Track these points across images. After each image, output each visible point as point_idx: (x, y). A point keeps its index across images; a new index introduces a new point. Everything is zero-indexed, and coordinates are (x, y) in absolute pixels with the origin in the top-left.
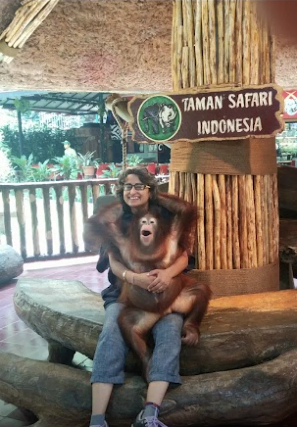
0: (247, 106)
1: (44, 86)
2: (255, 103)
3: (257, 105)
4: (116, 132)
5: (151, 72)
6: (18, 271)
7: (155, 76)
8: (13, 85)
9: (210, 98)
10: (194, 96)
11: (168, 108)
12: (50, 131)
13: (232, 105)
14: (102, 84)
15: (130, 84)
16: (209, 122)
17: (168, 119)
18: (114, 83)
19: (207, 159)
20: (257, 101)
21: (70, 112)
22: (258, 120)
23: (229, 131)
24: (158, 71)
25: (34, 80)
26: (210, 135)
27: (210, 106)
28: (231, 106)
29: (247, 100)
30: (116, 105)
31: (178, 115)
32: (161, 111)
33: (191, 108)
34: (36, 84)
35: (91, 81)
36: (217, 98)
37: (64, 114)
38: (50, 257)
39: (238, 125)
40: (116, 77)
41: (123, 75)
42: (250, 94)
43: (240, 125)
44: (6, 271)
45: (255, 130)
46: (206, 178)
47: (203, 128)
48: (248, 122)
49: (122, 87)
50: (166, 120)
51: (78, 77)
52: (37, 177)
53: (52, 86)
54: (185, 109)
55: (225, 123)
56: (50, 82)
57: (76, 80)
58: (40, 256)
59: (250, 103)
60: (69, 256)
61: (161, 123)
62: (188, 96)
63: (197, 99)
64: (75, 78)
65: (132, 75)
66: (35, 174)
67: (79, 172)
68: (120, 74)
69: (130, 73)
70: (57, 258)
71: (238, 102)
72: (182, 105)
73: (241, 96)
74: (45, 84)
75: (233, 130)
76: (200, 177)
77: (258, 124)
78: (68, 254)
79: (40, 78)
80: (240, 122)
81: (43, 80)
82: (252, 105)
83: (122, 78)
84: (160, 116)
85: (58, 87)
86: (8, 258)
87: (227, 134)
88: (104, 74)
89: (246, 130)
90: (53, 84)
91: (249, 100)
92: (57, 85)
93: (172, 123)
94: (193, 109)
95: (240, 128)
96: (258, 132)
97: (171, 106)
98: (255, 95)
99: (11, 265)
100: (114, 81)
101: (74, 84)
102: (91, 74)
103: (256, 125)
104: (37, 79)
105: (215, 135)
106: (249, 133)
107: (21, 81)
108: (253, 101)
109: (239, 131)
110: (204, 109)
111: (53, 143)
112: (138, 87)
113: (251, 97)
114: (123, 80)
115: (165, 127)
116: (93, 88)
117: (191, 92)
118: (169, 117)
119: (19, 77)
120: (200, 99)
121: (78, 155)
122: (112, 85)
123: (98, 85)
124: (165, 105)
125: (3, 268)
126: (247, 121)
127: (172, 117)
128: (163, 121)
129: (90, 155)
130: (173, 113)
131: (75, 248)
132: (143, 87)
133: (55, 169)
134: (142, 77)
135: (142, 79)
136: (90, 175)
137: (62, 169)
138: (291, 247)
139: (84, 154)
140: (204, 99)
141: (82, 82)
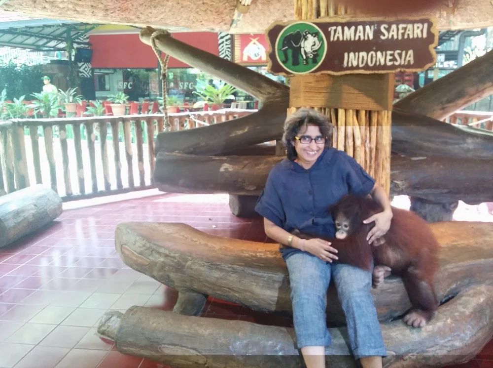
0: (400, 38)
1: (68, 15)
2: (408, 35)
3: (411, 37)
4: (84, 69)
5: (180, 7)
6: (58, 212)
7: (183, 10)
8: (35, 11)
9: (360, 28)
10: (343, 25)
11: (312, 37)
12: (16, 66)
13: (384, 35)
14: (128, 16)
15: (156, 18)
16: (357, 54)
17: (312, 49)
18: (141, 16)
19: (350, 93)
20: (410, 33)
21: (35, 47)
22: (411, 52)
23: (378, 63)
24: (186, 6)
25: (59, 7)
26: (357, 67)
27: (359, 36)
28: (382, 37)
29: (401, 31)
30: (157, 37)
31: (322, 45)
32: (304, 40)
33: (338, 38)
34: (59, 12)
35: (119, 12)
36: (368, 27)
37: (29, 50)
38: (83, 196)
39: (389, 58)
40: (145, 9)
41: (152, 7)
42: (404, 26)
43: (391, 58)
44: (49, 213)
45: (406, 63)
46: (348, 113)
47: (350, 60)
48: (400, 55)
49: (147, 20)
50: (308, 50)
51: (105, 6)
52: (14, 114)
53: (77, 15)
54: (332, 39)
55: (374, 55)
56: (75, 10)
57: (103, 10)
58: (72, 196)
59: (403, 34)
60: (102, 194)
61: (303, 53)
62: (336, 24)
63: (346, 28)
64: (103, 8)
65: (161, 8)
66: (11, 110)
67: (60, 108)
68: (149, 6)
69: (159, 6)
70: (89, 197)
71: (391, 33)
72: (328, 35)
73: (394, 27)
74: (69, 13)
75: (383, 63)
76: (341, 112)
77: (410, 57)
78: (101, 192)
79: (66, 5)
80: (391, 55)
81: (68, 7)
82: (406, 37)
83: (150, 11)
84: (302, 46)
85: (82, 16)
86: (49, 199)
87: (376, 67)
88: (133, 5)
89: (397, 63)
90: (78, 12)
91: (403, 31)
92: (82, 14)
93: (315, 53)
94: (341, 39)
95: (390, 60)
96: (409, 66)
97: (316, 34)
98: (410, 26)
99: (52, 207)
100: (141, 13)
101: (101, 14)
102: (120, 4)
103: (408, 58)
104: (61, 6)
105: (362, 68)
106: (400, 66)
107: (45, 8)
108: (407, 32)
109: (389, 64)
110: (353, 39)
111: (21, 79)
112: (163, 21)
113: (405, 29)
114: (151, 13)
115: (307, 58)
116: (118, 19)
117: (339, 20)
118: (313, 47)
119: (44, 3)
120: (349, 28)
121: (59, 91)
122: (138, 18)
123: (124, 16)
124: (309, 33)
125: (46, 210)
126: (398, 54)
127: (316, 48)
128: (305, 51)
129: (72, 92)
130: (317, 42)
131: (108, 185)
132: (168, 22)
133: (34, 105)
134: (170, 11)
135: (170, 14)
136: (70, 111)
137: (42, 105)
138: (396, 182)
139: (65, 91)
140: (353, 28)
141: (109, 12)
